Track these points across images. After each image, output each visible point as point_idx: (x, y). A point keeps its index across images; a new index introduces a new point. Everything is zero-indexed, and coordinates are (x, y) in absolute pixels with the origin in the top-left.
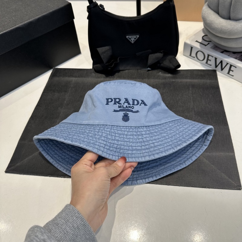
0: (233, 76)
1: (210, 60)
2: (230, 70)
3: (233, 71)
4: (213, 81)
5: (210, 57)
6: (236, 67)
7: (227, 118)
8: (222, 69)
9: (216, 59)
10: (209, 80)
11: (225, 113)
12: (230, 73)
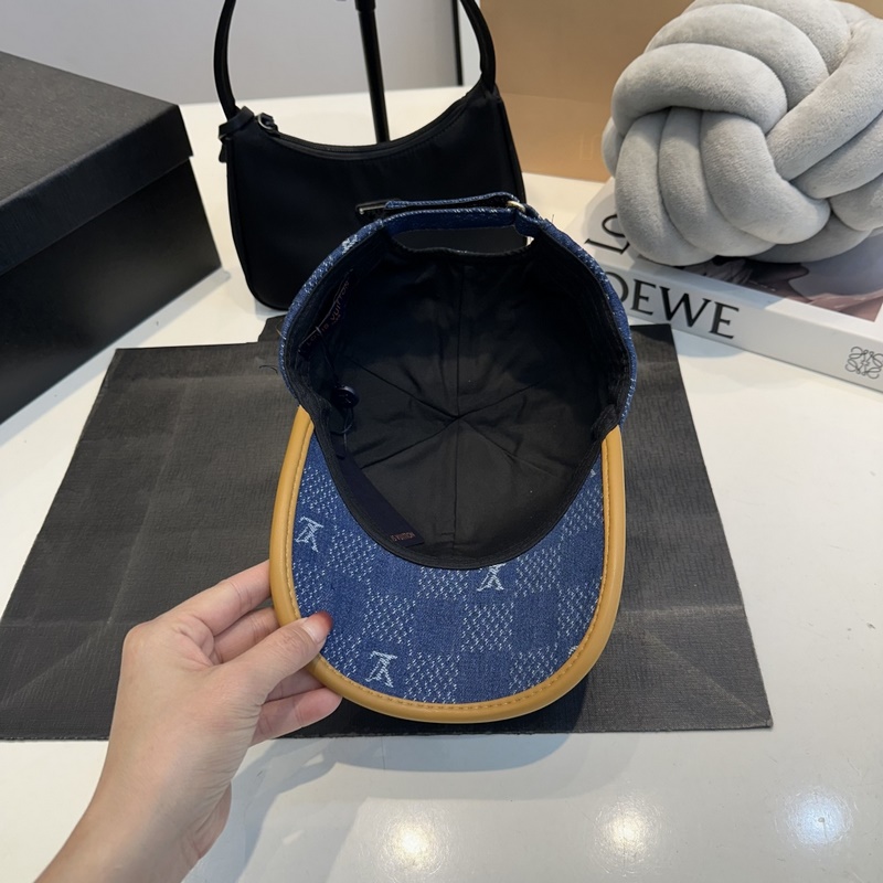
0: (731, 337)
1: (647, 299)
2: (718, 319)
3: (728, 322)
4: (662, 365)
5: (643, 286)
6: (737, 309)
7: (713, 487)
8: (691, 321)
9: (665, 291)
10: (649, 360)
11: (704, 469)
12: (720, 331)
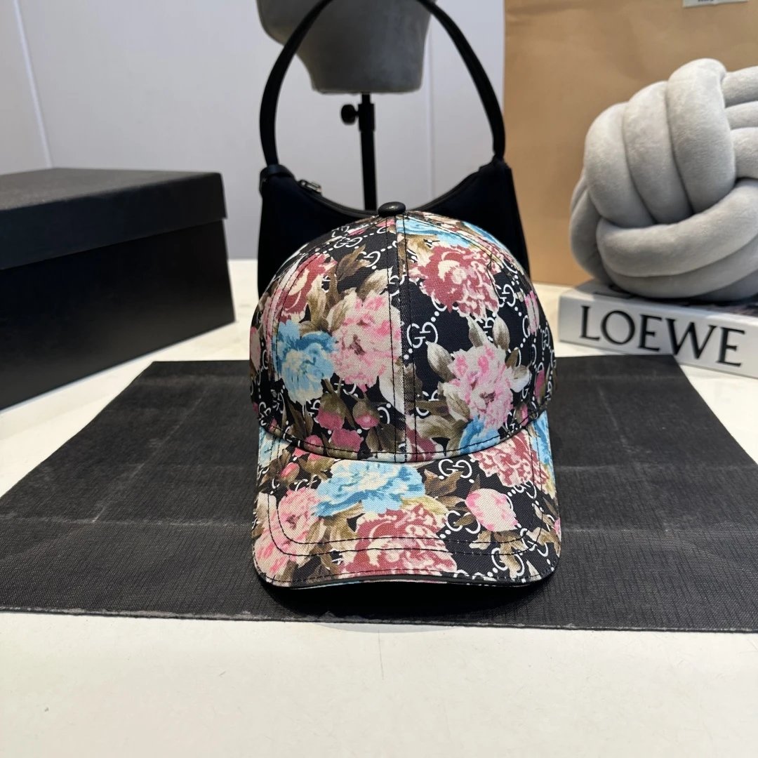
0: (738, 365)
1: (653, 334)
2: (725, 346)
3: (734, 348)
5: (650, 322)
6: (742, 332)
8: (698, 352)
9: (671, 322)
12: (728, 359)
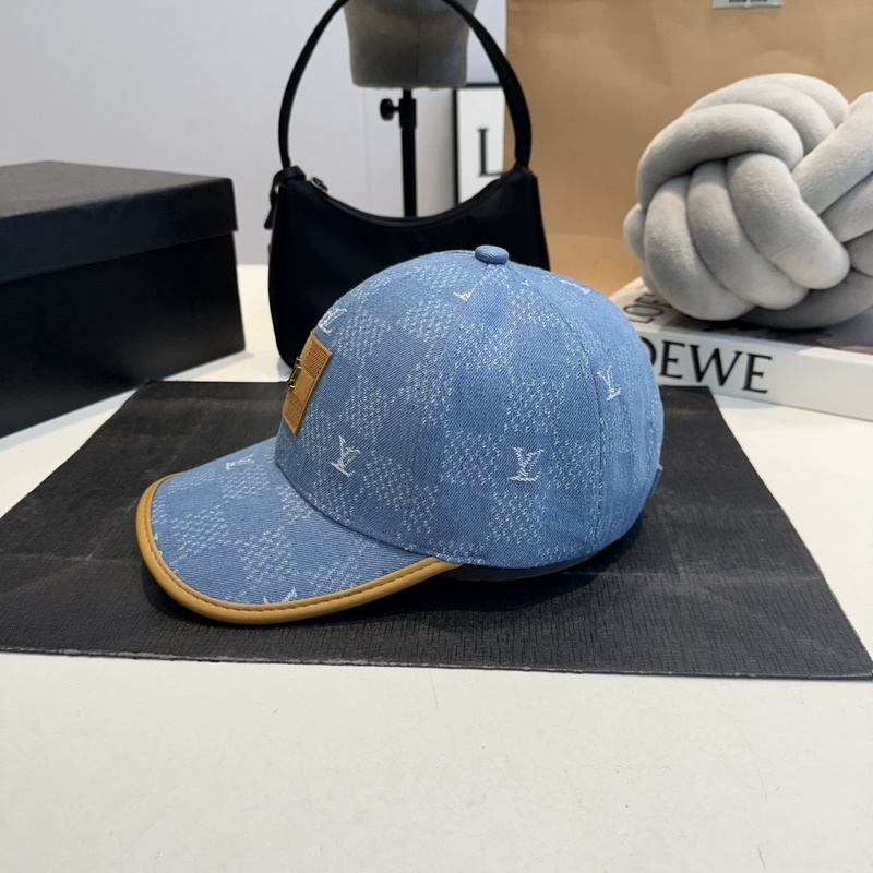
0: (764, 392)
1: (675, 361)
2: (751, 373)
3: (761, 374)
5: (672, 347)
6: (769, 358)
8: (722, 379)
9: (695, 349)
12: (753, 386)
